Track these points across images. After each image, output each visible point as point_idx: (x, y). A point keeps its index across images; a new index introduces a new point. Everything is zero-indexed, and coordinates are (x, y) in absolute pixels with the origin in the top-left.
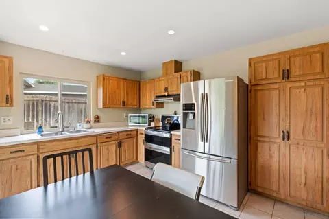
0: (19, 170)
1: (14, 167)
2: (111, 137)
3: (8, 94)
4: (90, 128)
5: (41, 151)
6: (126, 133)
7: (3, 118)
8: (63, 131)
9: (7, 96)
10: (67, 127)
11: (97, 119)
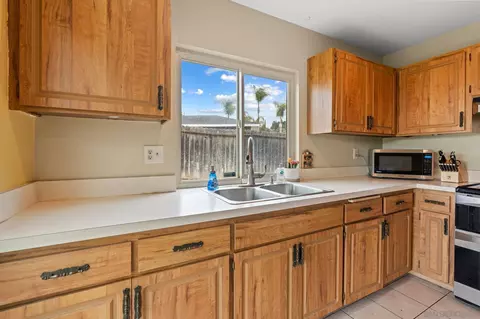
0: (192, 300)
1: (181, 293)
2: (370, 209)
3: (162, 83)
4: (298, 181)
5: (237, 245)
6: (395, 199)
7: (147, 149)
8: (253, 185)
9: (160, 88)
10: (260, 176)
11: (308, 160)
